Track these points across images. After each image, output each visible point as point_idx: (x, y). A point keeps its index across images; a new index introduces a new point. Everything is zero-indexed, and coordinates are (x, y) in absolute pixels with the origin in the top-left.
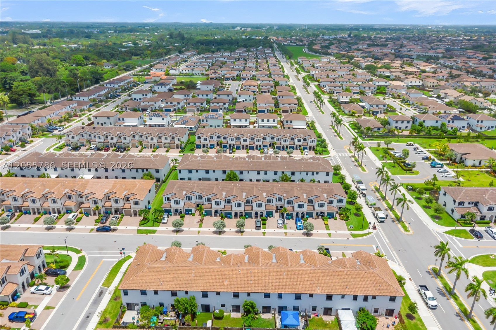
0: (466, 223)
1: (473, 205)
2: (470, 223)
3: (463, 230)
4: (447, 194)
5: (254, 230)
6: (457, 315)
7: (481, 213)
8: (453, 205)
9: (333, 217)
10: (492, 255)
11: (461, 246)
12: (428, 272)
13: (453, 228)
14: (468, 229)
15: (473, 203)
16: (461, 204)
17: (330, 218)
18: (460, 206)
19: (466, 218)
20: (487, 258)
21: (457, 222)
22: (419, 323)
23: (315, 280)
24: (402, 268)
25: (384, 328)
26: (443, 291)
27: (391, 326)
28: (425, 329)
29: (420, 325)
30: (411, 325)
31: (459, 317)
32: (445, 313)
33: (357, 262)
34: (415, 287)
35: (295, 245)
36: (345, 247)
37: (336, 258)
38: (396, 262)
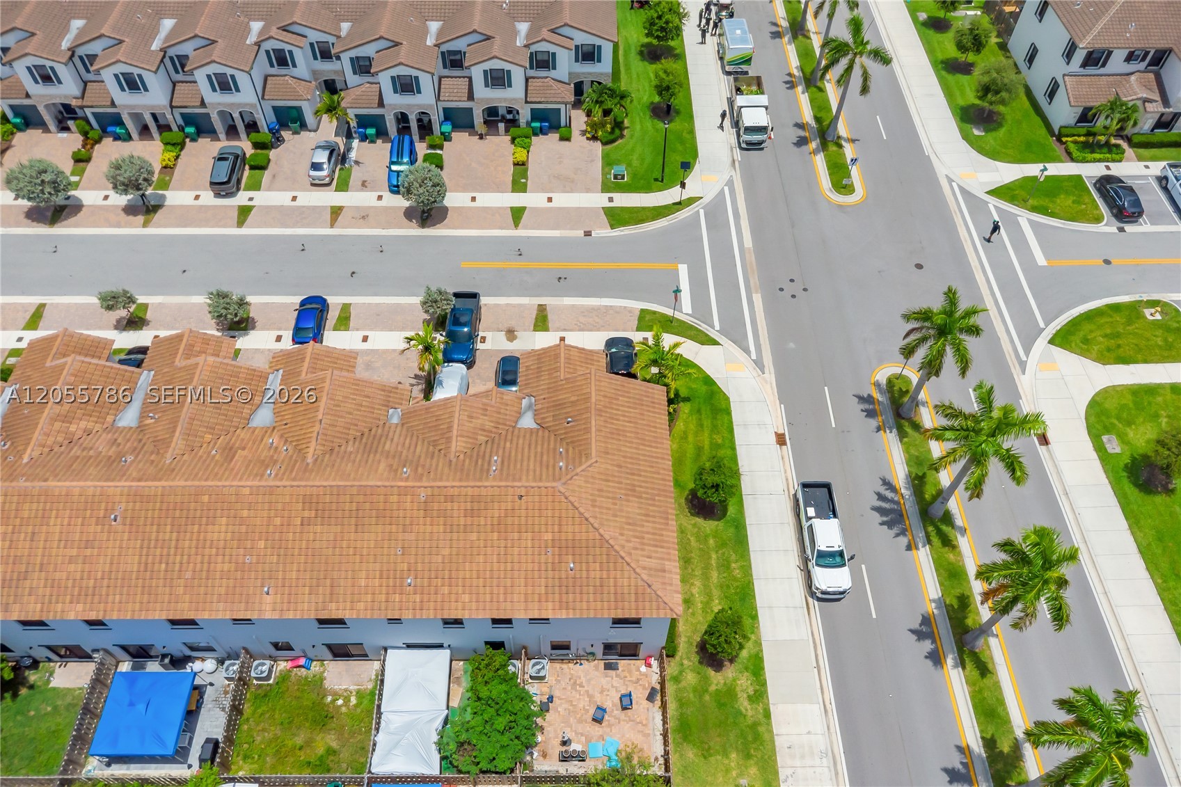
0: (1093, 146)
1: (1143, 65)
2: (1107, 144)
3: (1070, 178)
4: (1049, 10)
5: (208, 197)
6: (925, 630)
7: (1166, 101)
8: (1062, 62)
9: (555, 127)
10: (1153, 304)
11: (1041, 260)
12: (869, 400)
13: (1033, 170)
14: (1091, 170)
15: (1147, 53)
16: (1095, 59)
17: (542, 131)
18: (1091, 70)
19: (1101, 122)
20: (1129, 322)
21: (1059, 140)
22: (744, 683)
23: (262, 544)
24: (766, 382)
25: (580, 721)
26: (902, 502)
27: (615, 712)
28: (760, 716)
29: (745, 696)
30: (707, 698)
31: (927, 646)
32: (874, 616)
33: (520, 414)
34: (787, 479)
35: (353, 273)
36: (560, 278)
37: (504, 338)
38: (747, 351)
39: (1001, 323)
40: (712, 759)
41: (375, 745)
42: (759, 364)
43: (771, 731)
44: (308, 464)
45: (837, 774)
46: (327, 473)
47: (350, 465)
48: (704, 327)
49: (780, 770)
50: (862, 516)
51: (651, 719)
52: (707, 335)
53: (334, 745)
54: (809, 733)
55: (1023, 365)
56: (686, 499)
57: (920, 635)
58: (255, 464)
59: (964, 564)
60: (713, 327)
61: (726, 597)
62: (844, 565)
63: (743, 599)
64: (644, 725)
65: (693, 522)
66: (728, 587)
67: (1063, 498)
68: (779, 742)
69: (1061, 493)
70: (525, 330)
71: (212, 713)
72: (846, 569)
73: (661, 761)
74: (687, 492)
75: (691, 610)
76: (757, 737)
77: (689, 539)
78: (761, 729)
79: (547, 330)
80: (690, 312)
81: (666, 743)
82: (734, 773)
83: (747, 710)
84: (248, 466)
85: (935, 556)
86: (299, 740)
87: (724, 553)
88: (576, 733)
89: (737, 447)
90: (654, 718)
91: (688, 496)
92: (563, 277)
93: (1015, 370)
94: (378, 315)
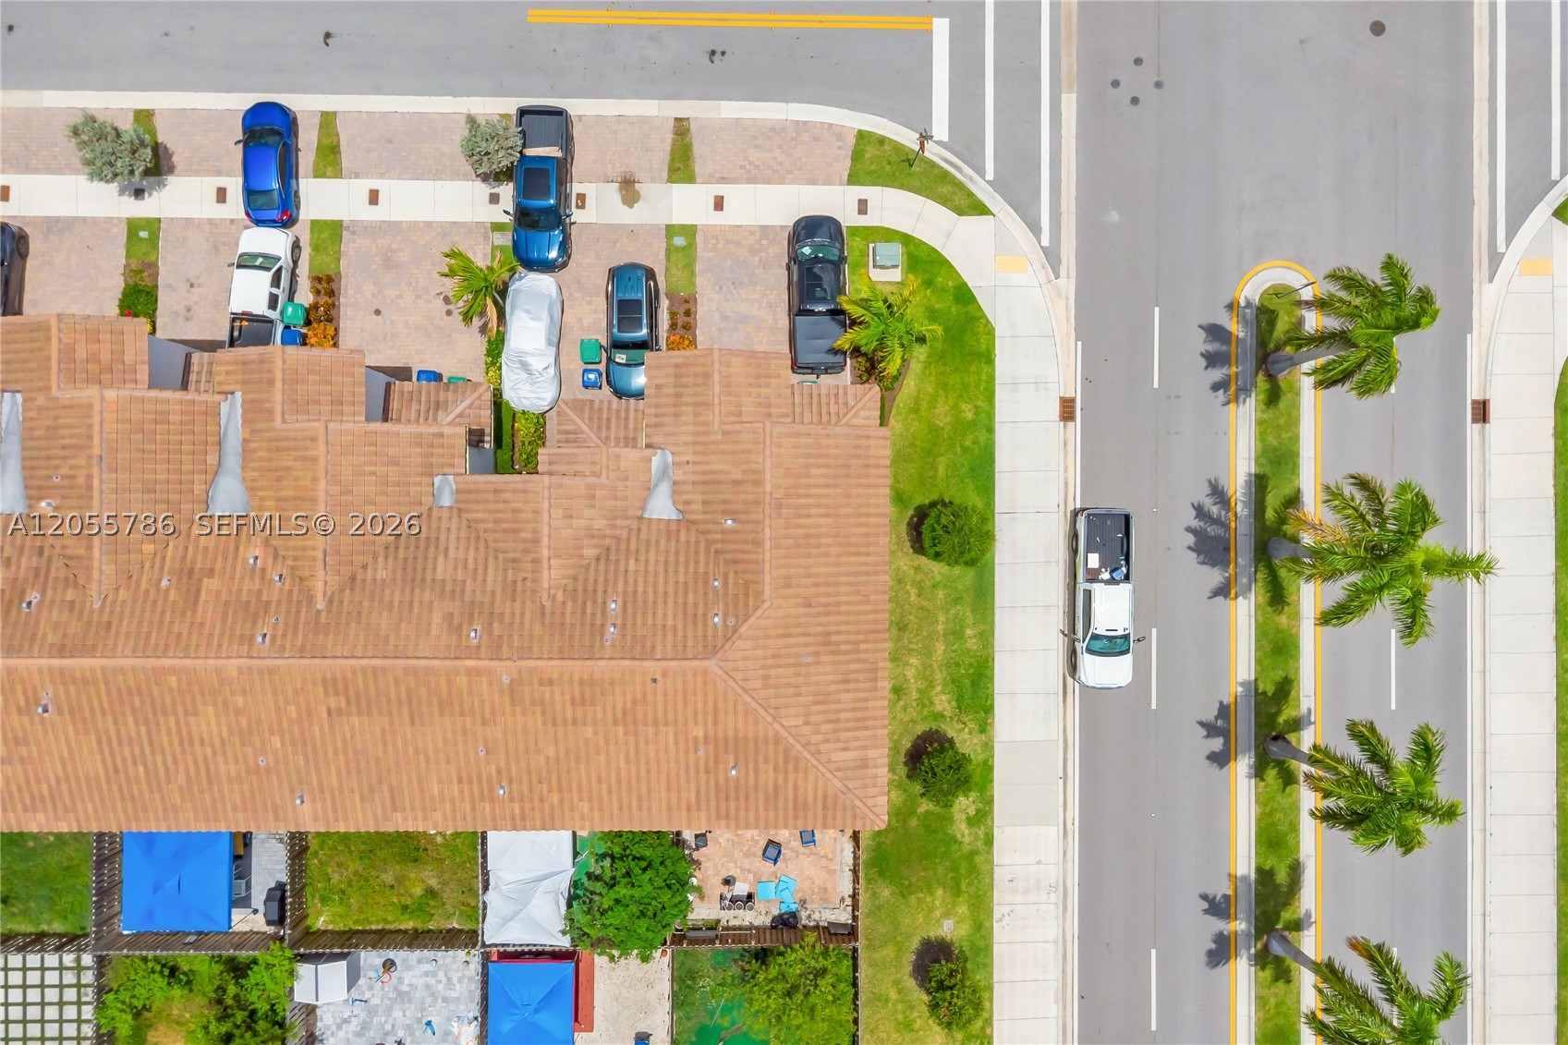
6: (1219, 725)
12: (1221, 335)
22: (965, 801)
23: (276, 741)
24: (1059, 294)
25: (748, 855)
26: (1233, 525)
27: (793, 843)
28: (979, 843)
29: (964, 817)
30: (914, 822)
31: (1217, 744)
32: (1154, 707)
33: (649, 489)
34: (1066, 483)
35: (328, 35)
36: (713, 53)
37: (617, 198)
38: (1035, 228)
39: (1486, 168)
40: (913, 899)
41: (485, 908)
42: (1052, 256)
43: (990, 862)
44: (319, 612)
45: (1065, 909)
46: (352, 634)
47: (385, 614)
48: (965, 174)
49: (995, 907)
50: (1169, 549)
51: (839, 851)
52: (971, 194)
53: (433, 883)
54: (1039, 862)
55: (1495, 259)
56: (908, 524)
57: (1211, 730)
58: (235, 612)
59: (1298, 632)
60: (982, 173)
61: (953, 681)
62: (1127, 652)
63: (975, 684)
64: (828, 860)
65: (916, 563)
66: (958, 665)
67: (1477, 516)
68: (999, 873)
69: (1476, 509)
70: (653, 180)
71: (267, 845)
72: (1128, 658)
73: (849, 901)
74: (911, 512)
75: (901, 703)
76: (973, 869)
77: (907, 592)
78: (978, 859)
79: (691, 179)
80: (945, 139)
81: (856, 880)
82: (937, 913)
83: (963, 835)
84: (225, 615)
85: (1261, 620)
86: (388, 878)
87: (956, 616)
88: (742, 869)
89: (997, 426)
90: (842, 851)
91: (911, 518)
92: (719, 51)
93: (1479, 272)
94: (390, 141)
